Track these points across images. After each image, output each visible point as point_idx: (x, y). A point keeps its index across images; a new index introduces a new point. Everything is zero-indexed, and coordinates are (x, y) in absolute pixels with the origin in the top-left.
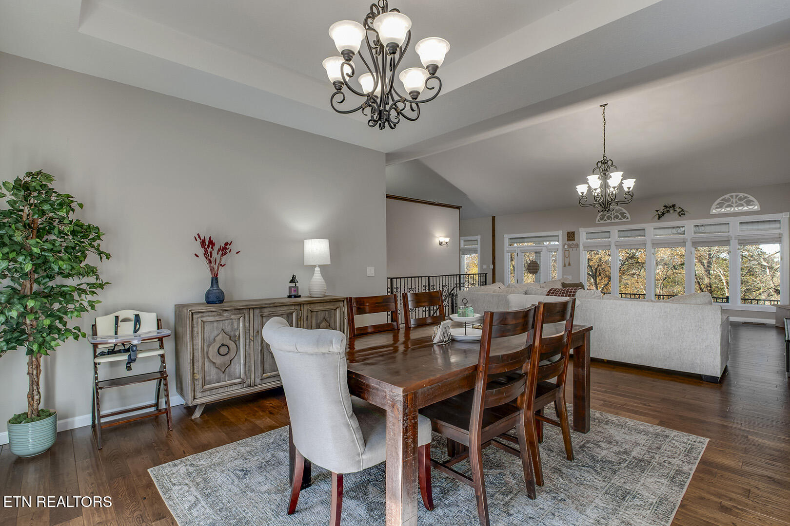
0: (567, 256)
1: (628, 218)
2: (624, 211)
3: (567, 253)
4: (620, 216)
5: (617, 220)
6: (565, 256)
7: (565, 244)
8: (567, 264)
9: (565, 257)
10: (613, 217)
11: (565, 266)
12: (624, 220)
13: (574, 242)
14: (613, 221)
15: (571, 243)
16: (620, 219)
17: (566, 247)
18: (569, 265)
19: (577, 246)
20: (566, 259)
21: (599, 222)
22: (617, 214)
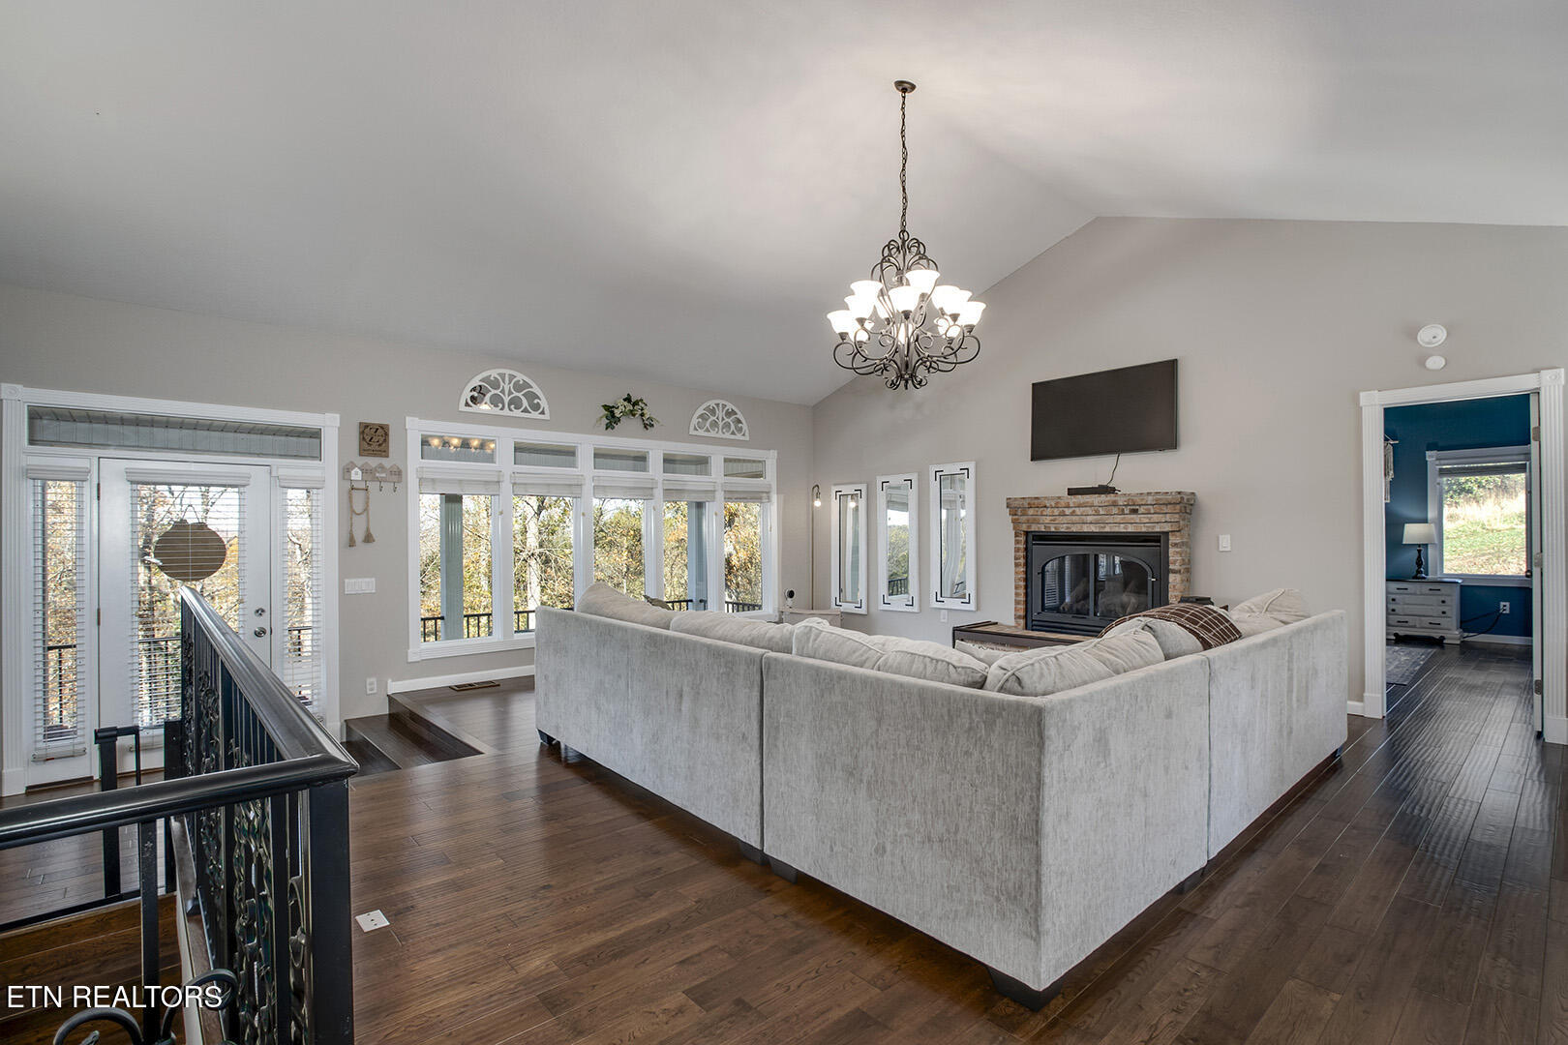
0: (358, 508)
1: (543, 413)
2: (536, 390)
3: (359, 497)
4: (525, 403)
5: (517, 413)
6: (353, 511)
7: (354, 465)
8: (359, 536)
9: (349, 511)
10: (507, 400)
11: (352, 543)
12: (535, 415)
13: (386, 462)
14: (506, 411)
15: (373, 462)
16: (525, 411)
17: (356, 475)
18: (368, 538)
19: (398, 474)
20: (355, 517)
21: (468, 409)
22: (520, 395)
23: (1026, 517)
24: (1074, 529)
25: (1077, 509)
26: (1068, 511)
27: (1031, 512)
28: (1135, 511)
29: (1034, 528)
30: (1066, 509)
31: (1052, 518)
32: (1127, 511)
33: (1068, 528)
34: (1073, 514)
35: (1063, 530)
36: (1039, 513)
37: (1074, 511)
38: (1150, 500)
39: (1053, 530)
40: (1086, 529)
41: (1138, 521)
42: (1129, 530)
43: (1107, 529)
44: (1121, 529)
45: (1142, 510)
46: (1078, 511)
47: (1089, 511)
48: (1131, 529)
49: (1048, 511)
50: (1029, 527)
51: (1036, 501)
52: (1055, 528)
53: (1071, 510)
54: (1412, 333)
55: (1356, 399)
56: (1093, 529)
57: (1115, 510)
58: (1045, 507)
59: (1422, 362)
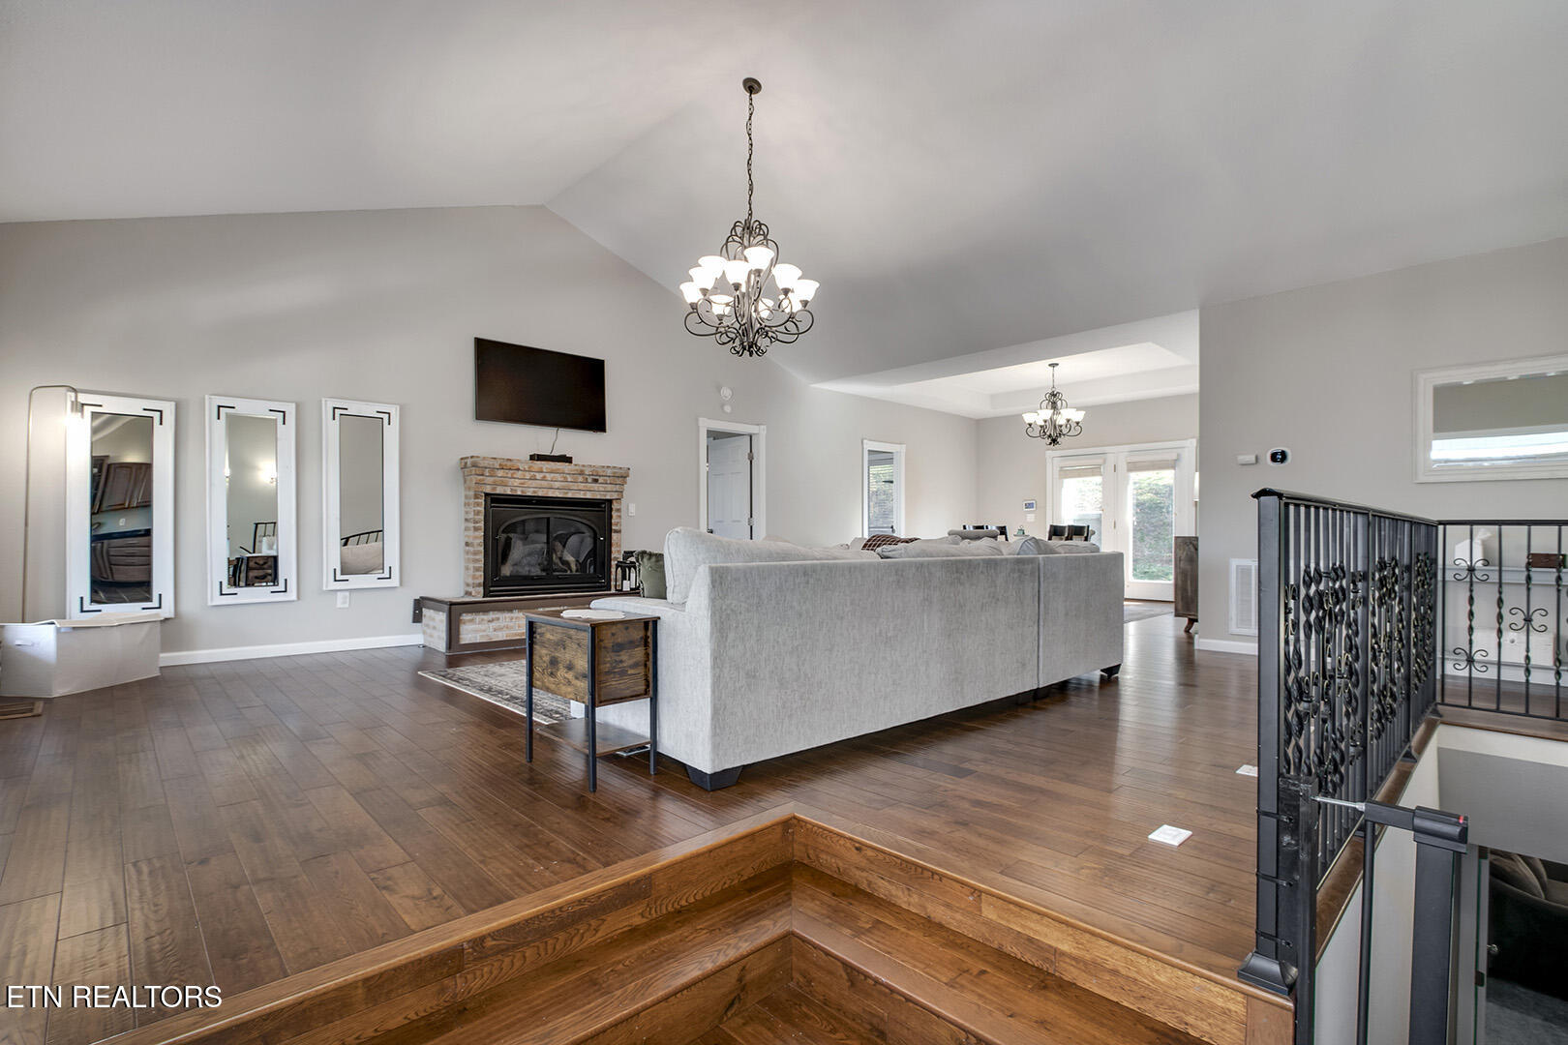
23: (492, 479)
24: (541, 493)
25: (547, 475)
26: (539, 476)
27: (500, 473)
28: (596, 481)
29: (499, 490)
30: (537, 474)
31: (522, 481)
32: (590, 480)
33: (534, 492)
34: (544, 479)
35: (529, 494)
36: (509, 475)
37: (545, 477)
38: (609, 472)
39: (519, 493)
40: (551, 494)
41: (596, 489)
42: (588, 497)
43: (570, 495)
44: (581, 495)
45: (601, 480)
46: (549, 476)
47: (558, 477)
48: (589, 496)
49: (519, 474)
50: (494, 489)
51: (509, 463)
52: (522, 491)
53: (542, 475)
54: (719, 389)
55: (697, 420)
56: (558, 494)
57: (580, 479)
58: (518, 469)
59: (722, 406)
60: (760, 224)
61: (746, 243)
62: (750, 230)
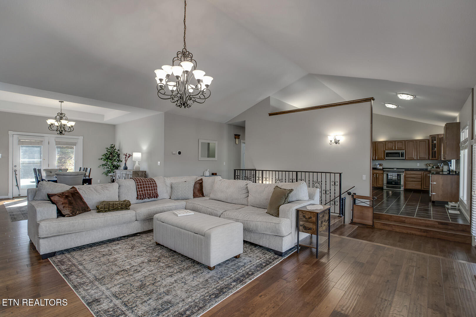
60: (189, 53)
61: (182, 60)
62: (185, 55)
